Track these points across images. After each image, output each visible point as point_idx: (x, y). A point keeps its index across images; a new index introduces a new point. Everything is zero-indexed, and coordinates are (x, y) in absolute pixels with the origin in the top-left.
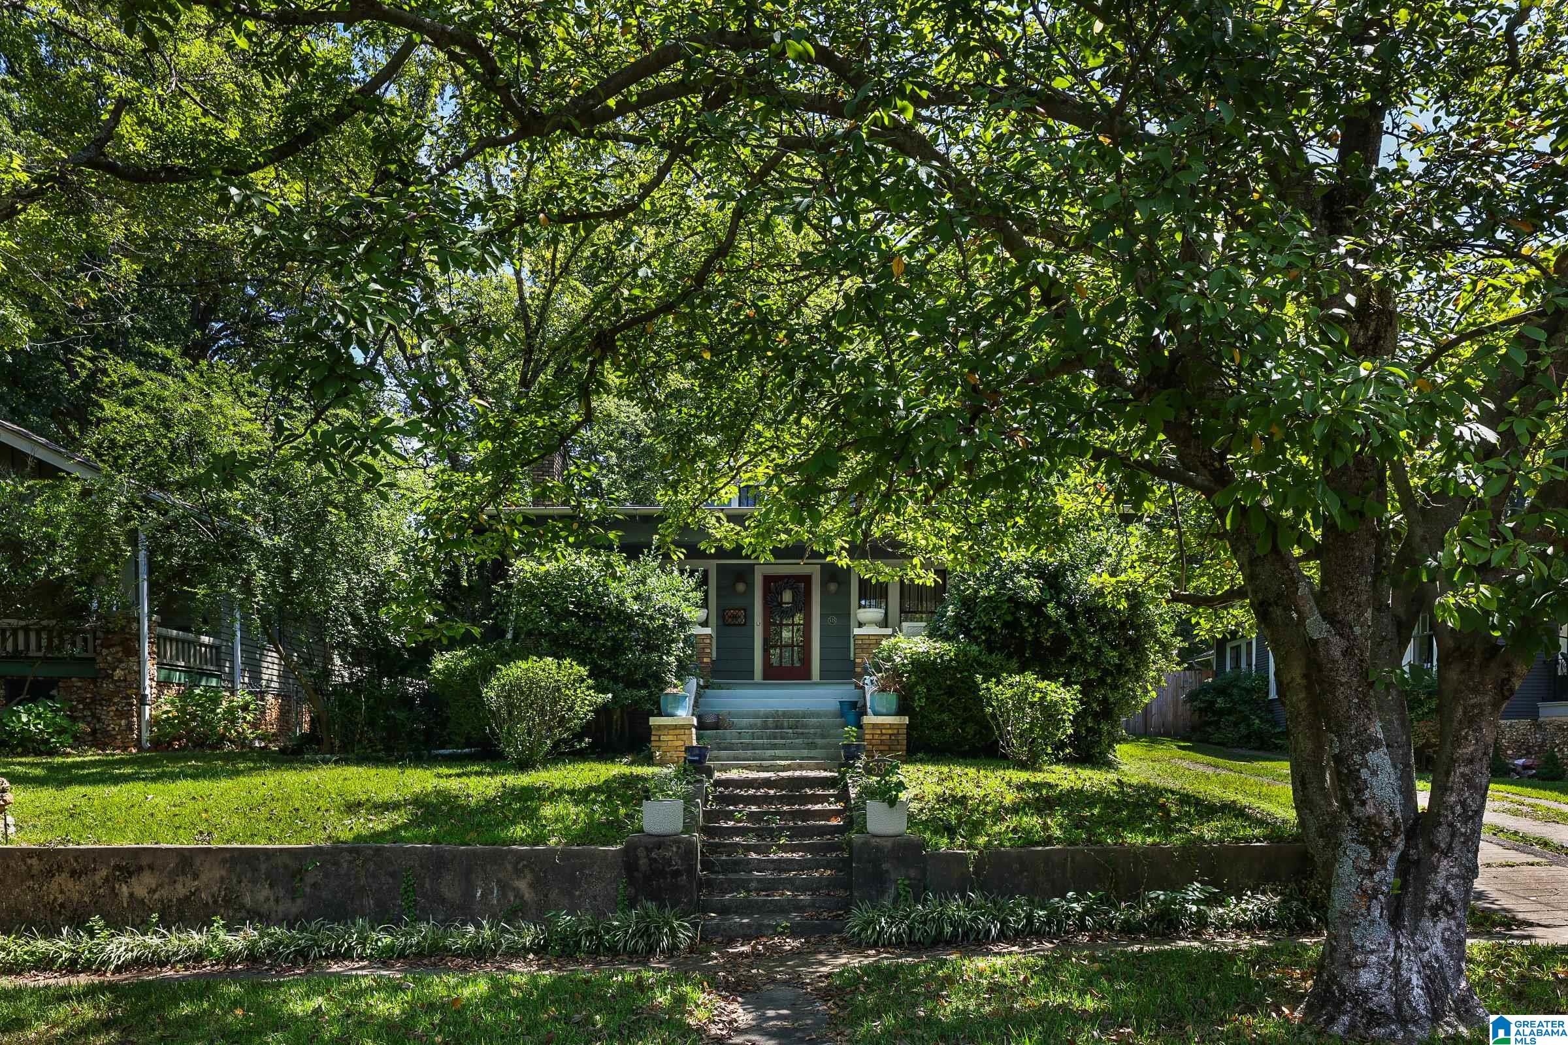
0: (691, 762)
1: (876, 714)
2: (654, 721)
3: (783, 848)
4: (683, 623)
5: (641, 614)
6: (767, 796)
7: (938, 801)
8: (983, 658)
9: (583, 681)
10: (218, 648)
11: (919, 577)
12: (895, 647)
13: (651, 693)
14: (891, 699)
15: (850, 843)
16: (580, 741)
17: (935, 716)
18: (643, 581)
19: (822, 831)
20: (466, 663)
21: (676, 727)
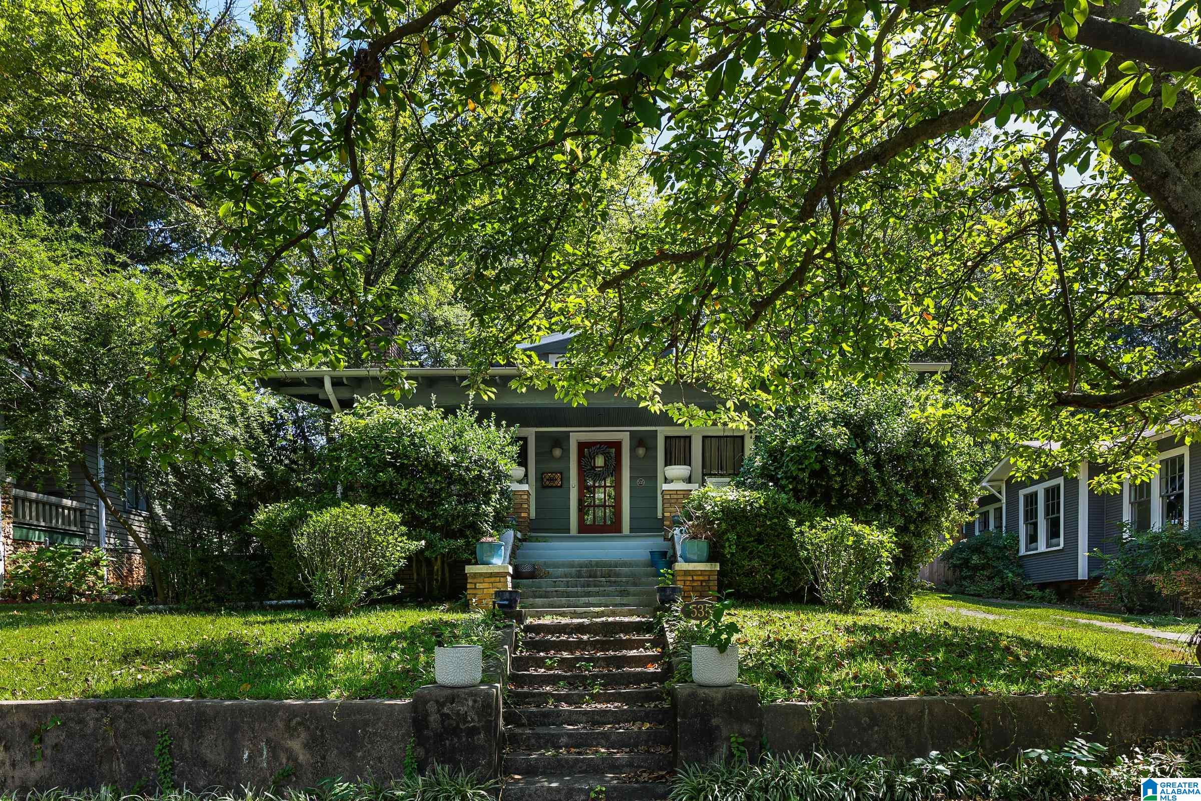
0: (500, 606)
1: (687, 561)
2: (469, 569)
3: (596, 698)
4: (499, 476)
5: (457, 465)
6: (581, 642)
7: (763, 646)
8: (792, 506)
9: (396, 528)
10: (82, 511)
11: (732, 420)
12: (705, 496)
13: (468, 544)
14: (702, 546)
15: (671, 693)
16: (394, 587)
17: (746, 563)
18: (460, 434)
19: (639, 678)
20: (287, 514)
21: (491, 575)
